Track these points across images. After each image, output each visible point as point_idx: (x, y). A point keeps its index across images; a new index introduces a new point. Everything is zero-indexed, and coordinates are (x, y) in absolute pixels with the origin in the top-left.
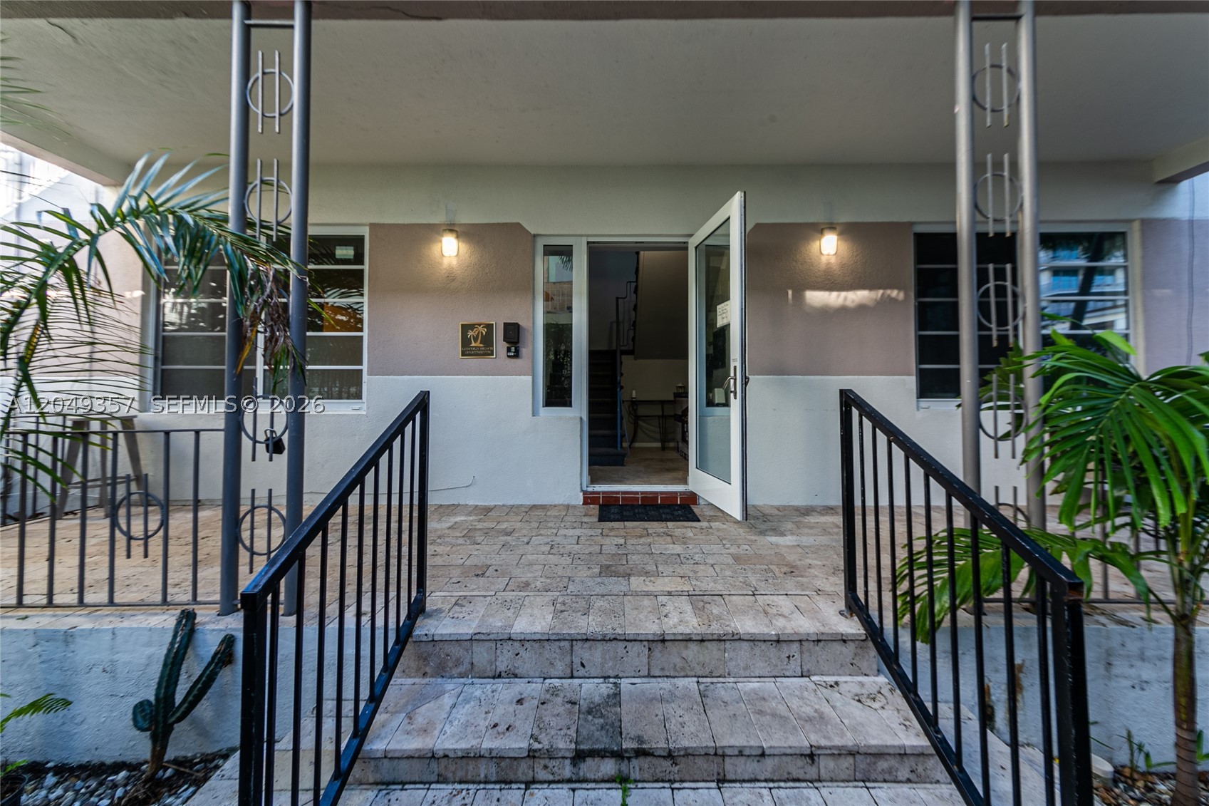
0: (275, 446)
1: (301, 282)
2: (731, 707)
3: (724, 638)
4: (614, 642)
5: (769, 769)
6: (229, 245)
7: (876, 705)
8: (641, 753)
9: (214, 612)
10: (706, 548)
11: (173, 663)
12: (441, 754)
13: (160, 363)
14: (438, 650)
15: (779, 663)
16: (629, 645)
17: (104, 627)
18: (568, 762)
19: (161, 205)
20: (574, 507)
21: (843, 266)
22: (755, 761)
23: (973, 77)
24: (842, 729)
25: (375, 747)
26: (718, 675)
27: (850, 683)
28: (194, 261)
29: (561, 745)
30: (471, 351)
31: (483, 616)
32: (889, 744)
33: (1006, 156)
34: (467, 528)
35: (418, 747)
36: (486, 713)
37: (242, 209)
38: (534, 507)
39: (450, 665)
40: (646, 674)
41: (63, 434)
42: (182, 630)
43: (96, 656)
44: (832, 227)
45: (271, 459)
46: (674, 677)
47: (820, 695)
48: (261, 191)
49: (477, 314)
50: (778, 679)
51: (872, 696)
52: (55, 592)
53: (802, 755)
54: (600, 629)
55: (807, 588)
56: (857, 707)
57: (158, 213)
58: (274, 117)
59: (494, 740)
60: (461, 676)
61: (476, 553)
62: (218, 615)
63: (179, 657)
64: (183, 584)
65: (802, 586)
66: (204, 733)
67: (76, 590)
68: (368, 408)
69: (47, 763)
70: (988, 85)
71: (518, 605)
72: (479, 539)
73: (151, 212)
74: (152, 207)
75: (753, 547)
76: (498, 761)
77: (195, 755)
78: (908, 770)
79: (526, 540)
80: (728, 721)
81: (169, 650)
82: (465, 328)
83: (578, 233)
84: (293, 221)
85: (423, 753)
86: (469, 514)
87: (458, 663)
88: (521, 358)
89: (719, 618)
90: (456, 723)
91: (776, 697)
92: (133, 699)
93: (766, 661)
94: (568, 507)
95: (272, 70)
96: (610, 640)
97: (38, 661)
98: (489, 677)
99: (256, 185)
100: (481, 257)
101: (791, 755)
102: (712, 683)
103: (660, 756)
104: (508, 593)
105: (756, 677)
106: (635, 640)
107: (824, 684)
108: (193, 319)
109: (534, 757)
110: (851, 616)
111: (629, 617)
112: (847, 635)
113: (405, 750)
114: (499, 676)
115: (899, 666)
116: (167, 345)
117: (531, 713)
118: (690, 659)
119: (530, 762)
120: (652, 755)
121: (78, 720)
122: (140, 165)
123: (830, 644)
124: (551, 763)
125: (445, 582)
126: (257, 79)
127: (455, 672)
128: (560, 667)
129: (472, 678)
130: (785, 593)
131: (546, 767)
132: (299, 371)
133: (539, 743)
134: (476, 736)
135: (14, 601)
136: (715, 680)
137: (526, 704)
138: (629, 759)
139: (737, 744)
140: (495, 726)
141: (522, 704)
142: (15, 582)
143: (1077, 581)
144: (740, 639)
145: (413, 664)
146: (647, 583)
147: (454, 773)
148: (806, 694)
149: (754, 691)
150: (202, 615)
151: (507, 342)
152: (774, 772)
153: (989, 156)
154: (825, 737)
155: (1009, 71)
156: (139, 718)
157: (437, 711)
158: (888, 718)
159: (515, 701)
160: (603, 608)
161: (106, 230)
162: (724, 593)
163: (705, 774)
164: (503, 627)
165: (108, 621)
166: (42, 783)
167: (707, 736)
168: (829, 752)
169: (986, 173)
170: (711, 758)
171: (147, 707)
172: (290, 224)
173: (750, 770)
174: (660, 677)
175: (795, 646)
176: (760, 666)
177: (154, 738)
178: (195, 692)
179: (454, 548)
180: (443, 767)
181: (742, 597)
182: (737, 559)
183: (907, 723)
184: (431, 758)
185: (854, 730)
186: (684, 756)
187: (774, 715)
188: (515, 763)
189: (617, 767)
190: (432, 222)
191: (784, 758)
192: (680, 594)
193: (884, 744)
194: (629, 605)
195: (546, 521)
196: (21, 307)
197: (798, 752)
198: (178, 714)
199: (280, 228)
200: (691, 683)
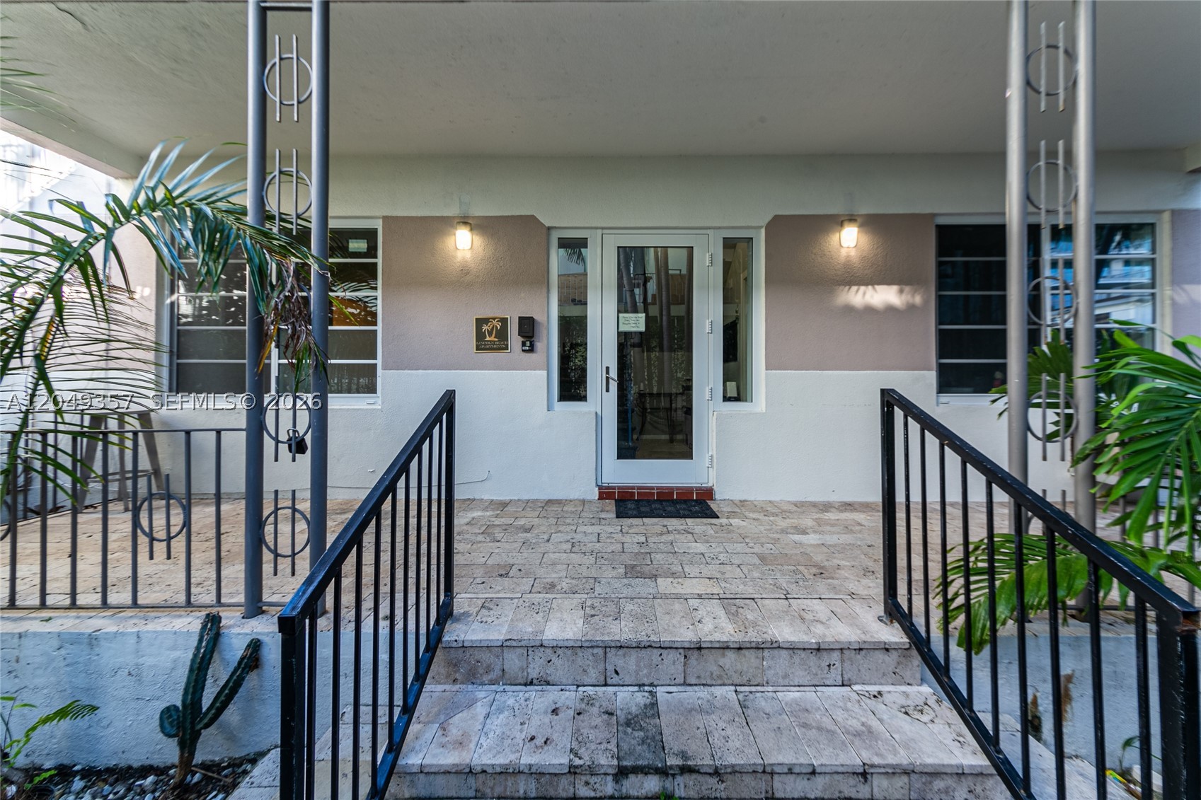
0: (298, 446)
1: (322, 277)
2: (774, 719)
3: (762, 646)
4: (649, 649)
5: (820, 787)
6: (248, 238)
7: (925, 718)
8: (686, 770)
9: (238, 614)
10: (730, 547)
11: (199, 669)
12: (479, 769)
13: (175, 357)
14: (468, 656)
15: (819, 672)
16: (665, 652)
17: (129, 630)
18: (610, 778)
19: (178, 197)
20: (590, 502)
21: (863, 259)
22: (805, 779)
23: (1027, 58)
24: (894, 746)
25: (410, 762)
26: (756, 683)
27: (894, 693)
28: (214, 256)
29: (603, 761)
30: (485, 345)
31: (512, 620)
32: (945, 763)
33: (1061, 143)
34: (485, 524)
35: (455, 762)
36: (521, 724)
37: (261, 201)
38: (550, 502)
39: (481, 671)
40: (682, 682)
41: (82, 434)
42: (208, 634)
43: (121, 660)
44: (852, 219)
45: (294, 460)
46: (711, 686)
47: (865, 707)
48: (280, 182)
49: (491, 309)
50: (818, 688)
51: (918, 708)
52: (78, 591)
53: (854, 773)
54: (634, 636)
55: (840, 591)
56: (905, 721)
57: (175, 206)
58: (293, 105)
59: (533, 754)
60: (492, 683)
61: (497, 551)
62: (243, 618)
63: (206, 662)
64: (205, 583)
65: (834, 589)
66: (231, 737)
67: (99, 589)
68: (383, 403)
69: (74, 766)
70: (1043, 67)
71: (546, 609)
72: (499, 536)
73: (167, 204)
74: (168, 199)
75: (777, 545)
76: (538, 777)
77: (223, 759)
78: (966, 790)
79: (546, 537)
80: (773, 735)
81: (195, 655)
82: (480, 322)
83: (593, 226)
84: (314, 213)
85: (460, 768)
86: (485, 509)
87: (489, 669)
88: (536, 352)
89: (754, 624)
90: (491, 735)
91: (819, 708)
92: (159, 702)
93: (806, 670)
94: (583, 502)
95: (290, 56)
96: (645, 647)
97: (63, 664)
98: (520, 684)
99: (275, 176)
100: (495, 250)
101: (843, 773)
102: (751, 692)
103: (706, 773)
104: (535, 595)
105: (795, 686)
106: (671, 648)
107: (867, 694)
108: (204, 312)
109: (575, 773)
110: (892, 622)
111: (662, 622)
112: (890, 644)
113: (441, 765)
114: (531, 683)
115: (950, 678)
116: (182, 339)
117: (567, 724)
118: (727, 667)
119: (571, 778)
120: (698, 772)
121: (105, 723)
122: (154, 155)
123: (871, 652)
124: (593, 780)
125: (469, 582)
126: (275, 64)
127: (486, 678)
128: (593, 675)
129: (503, 685)
130: (818, 596)
131: (587, 783)
132: (322, 369)
133: (580, 758)
134: (514, 750)
135: (37, 602)
136: (753, 689)
137: (561, 715)
138: (674, 776)
139: (787, 762)
140: (533, 738)
141: (557, 715)
142: (37, 580)
143: (1192, 610)
144: (779, 647)
145: (443, 671)
146: (675, 585)
147: (492, 789)
148: (849, 704)
149: (795, 701)
150: (227, 618)
151: (523, 337)
152: (825, 790)
153: (1043, 143)
154: (877, 755)
155: (1066, 52)
156: (167, 725)
157: (469, 722)
158: (940, 733)
159: (550, 711)
160: (634, 613)
161: (121, 224)
162: (756, 596)
163: (753, 792)
164: (535, 633)
165: (132, 624)
166: (70, 788)
167: (754, 752)
168: (882, 770)
169: (1039, 161)
170: (759, 775)
171: (173, 713)
172: (310, 217)
173: (799, 788)
174: (696, 685)
175: (836, 655)
176: (800, 675)
177: (182, 745)
178: (222, 698)
179: (475, 546)
180: (481, 782)
181: (774, 601)
182: (762, 558)
183: (961, 739)
184: (468, 773)
185: (906, 746)
186: (730, 773)
187: (820, 729)
188: (556, 779)
189: (661, 784)
190: (445, 215)
191: (836, 777)
192: (711, 597)
193: (941, 762)
194: (660, 609)
195: (563, 517)
196: (37, 303)
197: (850, 770)
198: (206, 721)
199: (300, 222)
200: (728, 691)
